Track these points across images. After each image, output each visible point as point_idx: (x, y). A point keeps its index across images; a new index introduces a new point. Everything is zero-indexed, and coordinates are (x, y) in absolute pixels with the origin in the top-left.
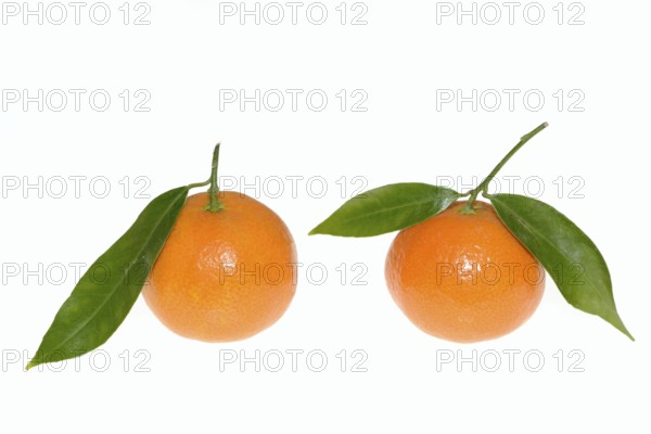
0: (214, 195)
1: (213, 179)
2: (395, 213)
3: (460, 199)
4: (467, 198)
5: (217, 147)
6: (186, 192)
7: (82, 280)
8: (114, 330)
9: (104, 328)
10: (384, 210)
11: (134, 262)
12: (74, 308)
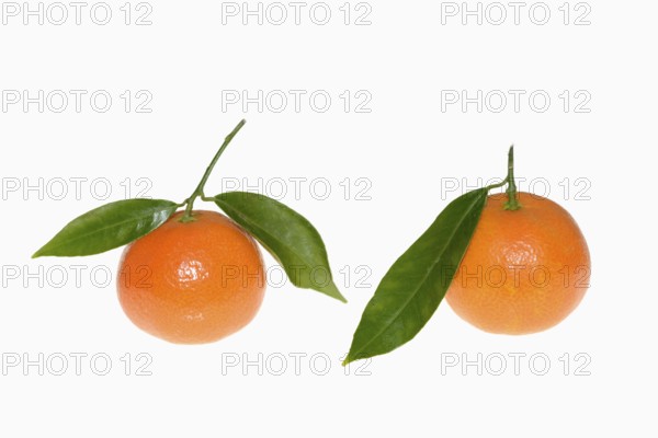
0: (512, 195)
1: (510, 179)
2: (118, 228)
3: (179, 209)
4: (184, 208)
5: (512, 149)
6: (486, 193)
7: (385, 280)
8: (421, 326)
9: (411, 325)
10: (107, 227)
11: (437, 261)
12: (379, 306)
